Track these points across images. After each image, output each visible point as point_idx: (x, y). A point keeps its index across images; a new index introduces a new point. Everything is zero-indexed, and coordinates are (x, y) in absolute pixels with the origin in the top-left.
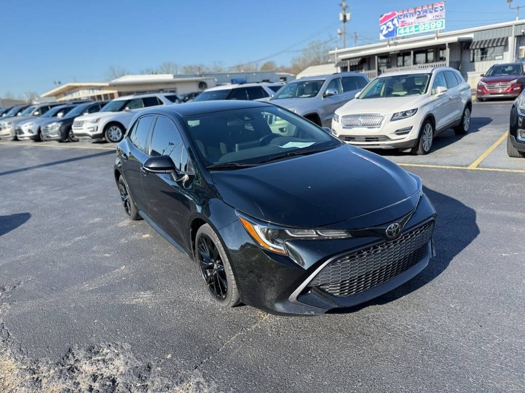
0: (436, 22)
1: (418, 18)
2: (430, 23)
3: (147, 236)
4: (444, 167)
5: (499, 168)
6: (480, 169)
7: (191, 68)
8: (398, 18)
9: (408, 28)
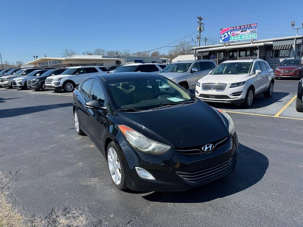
0: (252, 35)
1: (241, 32)
2: (249, 35)
3: (93, 146)
4: (260, 115)
5: (292, 117)
6: (281, 117)
7: (112, 52)
8: (231, 31)
9: (236, 37)
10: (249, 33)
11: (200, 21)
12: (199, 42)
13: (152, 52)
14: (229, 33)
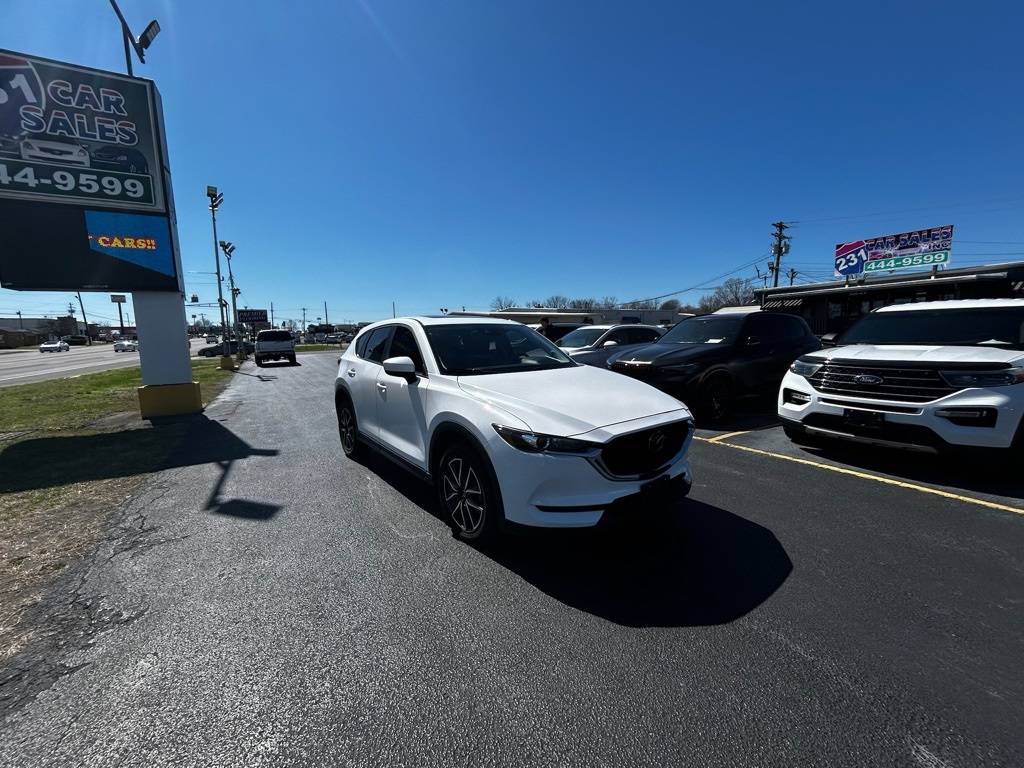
2: (924, 256)
8: (867, 249)
9: (882, 262)
10: (926, 251)
11: (781, 231)
12: (774, 279)
13: (663, 301)
14: (862, 252)
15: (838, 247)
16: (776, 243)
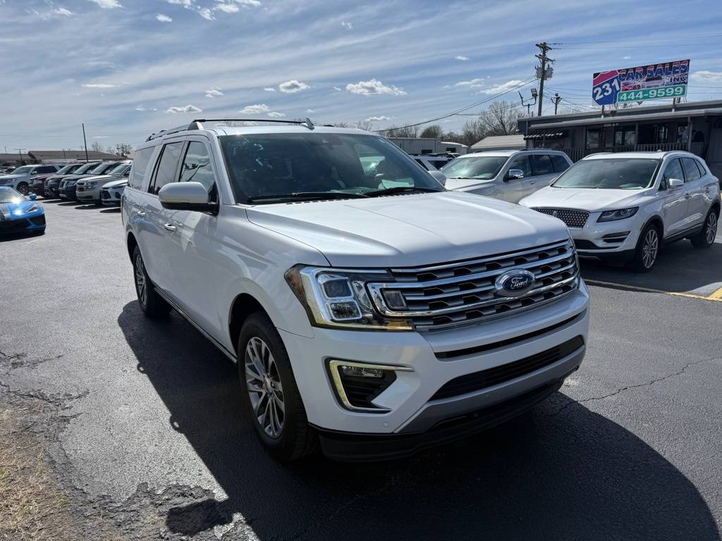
0: (674, 88)
1: (647, 80)
2: (666, 88)
8: (620, 79)
9: (633, 93)
10: (668, 84)
11: (544, 53)
13: (423, 128)
14: (615, 83)
15: (595, 75)
16: (540, 66)
